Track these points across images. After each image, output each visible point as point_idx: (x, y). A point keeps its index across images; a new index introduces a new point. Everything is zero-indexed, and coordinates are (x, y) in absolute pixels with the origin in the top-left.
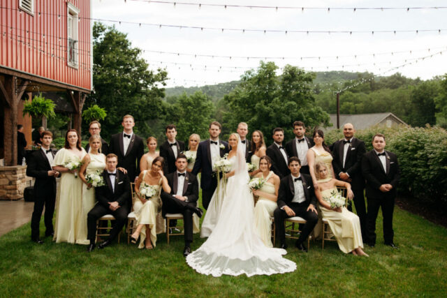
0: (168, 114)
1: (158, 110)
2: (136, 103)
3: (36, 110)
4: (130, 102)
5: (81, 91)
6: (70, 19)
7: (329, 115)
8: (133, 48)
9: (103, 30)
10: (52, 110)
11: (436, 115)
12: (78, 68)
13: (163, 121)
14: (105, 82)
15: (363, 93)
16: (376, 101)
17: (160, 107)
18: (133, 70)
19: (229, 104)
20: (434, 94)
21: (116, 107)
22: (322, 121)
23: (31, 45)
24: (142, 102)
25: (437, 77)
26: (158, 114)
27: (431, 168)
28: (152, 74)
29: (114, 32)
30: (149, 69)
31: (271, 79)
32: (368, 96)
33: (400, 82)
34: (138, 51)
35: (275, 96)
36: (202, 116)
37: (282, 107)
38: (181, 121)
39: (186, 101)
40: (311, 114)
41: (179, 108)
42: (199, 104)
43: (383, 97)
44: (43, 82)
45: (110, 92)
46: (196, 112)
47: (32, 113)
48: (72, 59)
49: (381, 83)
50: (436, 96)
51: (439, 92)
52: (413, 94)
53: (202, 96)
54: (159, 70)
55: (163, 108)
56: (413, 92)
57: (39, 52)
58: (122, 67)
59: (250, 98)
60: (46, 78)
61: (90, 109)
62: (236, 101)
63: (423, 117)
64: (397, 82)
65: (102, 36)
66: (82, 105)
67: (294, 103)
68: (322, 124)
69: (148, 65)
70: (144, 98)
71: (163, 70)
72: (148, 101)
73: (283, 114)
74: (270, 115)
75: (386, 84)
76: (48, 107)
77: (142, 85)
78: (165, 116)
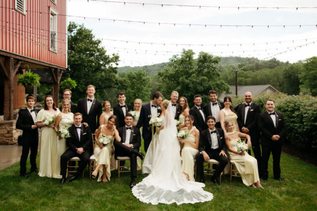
0: (119, 85)
1: (113, 82)
2: (98, 77)
3: (27, 81)
4: (94, 76)
5: (59, 68)
6: (51, 18)
7: (229, 86)
8: (96, 39)
9: (76, 27)
10: (38, 82)
11: (300, 86)
12: (57, 52)
13: (116, 89)
14: (76, 63)
15: (251, 72)
16: (260, 76)
17: (114, 80)
18: (96, 54)
19: (161, 78)
20: (299, 72)
21: (84, 80)
22: (225, 90)
23: (24, 35)
24: (102, 77)
25: (300, 61)
26: (113, 84)
27: (305, 123)
28: (108, 57)
29: (83, 29)
30: (107, 54)
31: (191, 61)
32: (255, 73)
33: (276, 64)
34: (100, 42)
35: (193, 73)
36: (143, 86)
37: (198, 81)
38: (128, 89)
39: (132, 76)
40: (217, 85)
41: (127, 80)
42: (140, 78)
43: (264, 74)
44: (32, 61)
45: (80, 69)
46: (138, 83)
47: (24, 84)
48: (53, 46)
49: (263, 64)
50: (300, 74)
51: (302, 71)
52: (284, 73)
53: (143, 73)
54: (114, 55)
55: (116, 80)
56: (285, 71)
57: (29, 40)
58: (88, 52)
59: (175, 74)
60: (34, 59)
61: (65, 81)
62: (166, 76)
63: (291, 88)
64: (274, 64)
65: (75, 31)
66: (59, 78)
67: (205, 78)
68: (225, 92)
69: (106, 51)
70: (103, 74)
71: (116, 55)
72: (106, 76)
73: (198, 85)
74: (190, 86)
75: (267, 65)
76: (35, 79)
77: (102, 65)
78: (118, 86)
